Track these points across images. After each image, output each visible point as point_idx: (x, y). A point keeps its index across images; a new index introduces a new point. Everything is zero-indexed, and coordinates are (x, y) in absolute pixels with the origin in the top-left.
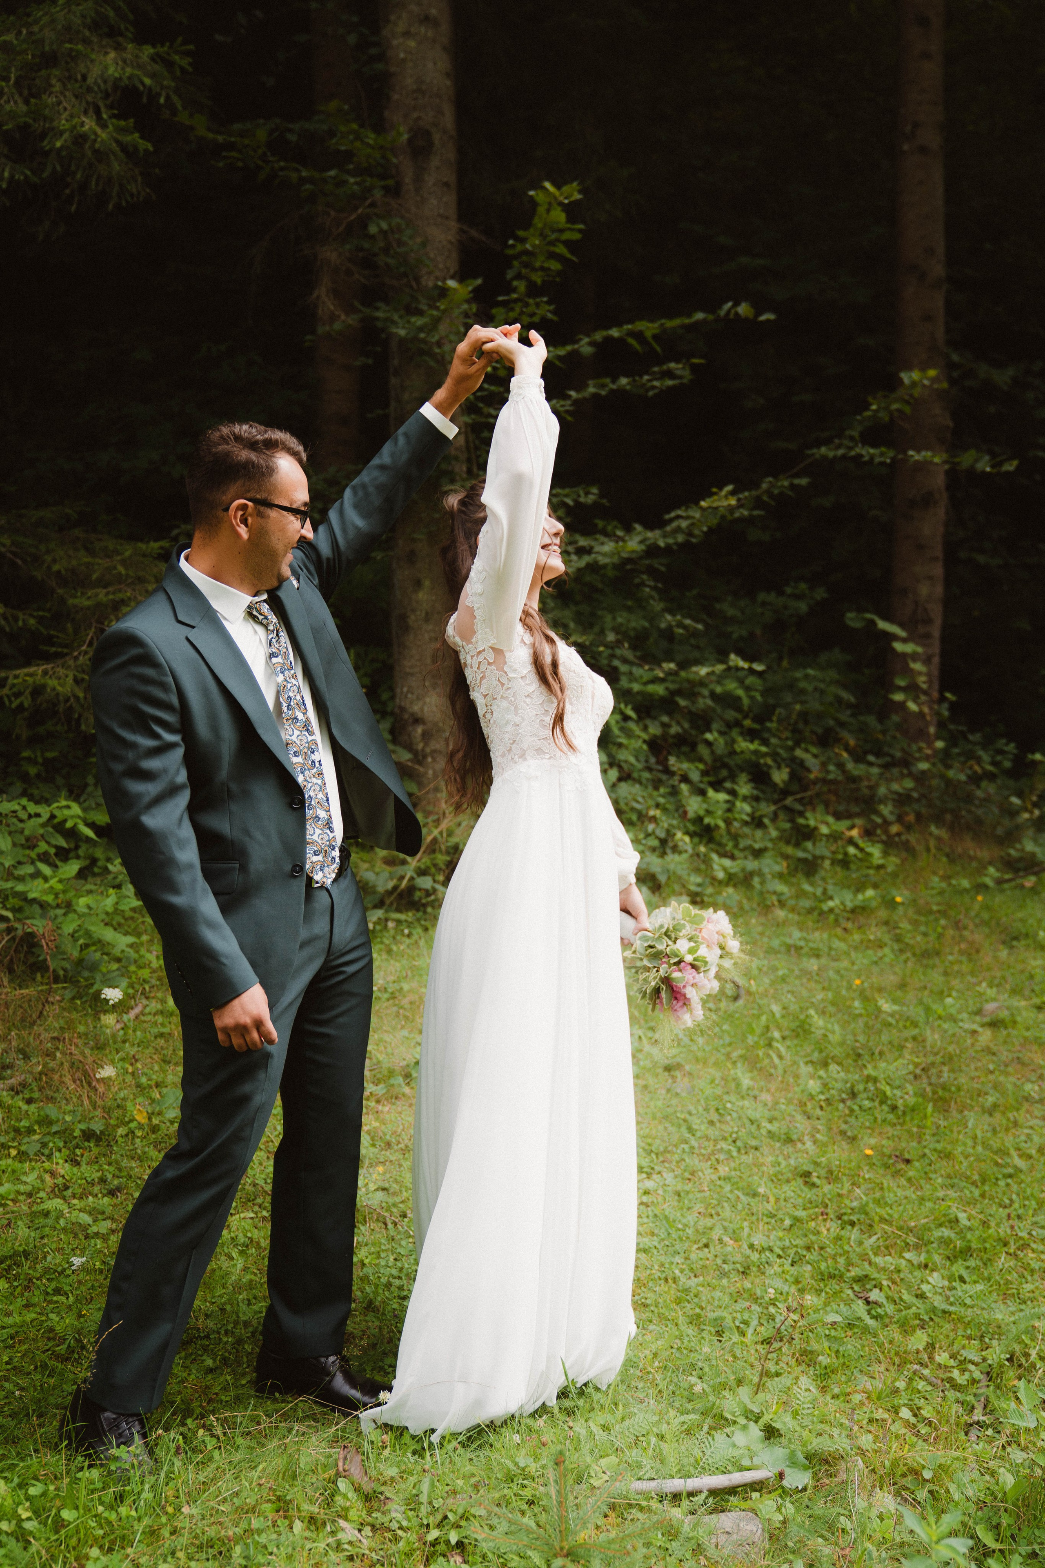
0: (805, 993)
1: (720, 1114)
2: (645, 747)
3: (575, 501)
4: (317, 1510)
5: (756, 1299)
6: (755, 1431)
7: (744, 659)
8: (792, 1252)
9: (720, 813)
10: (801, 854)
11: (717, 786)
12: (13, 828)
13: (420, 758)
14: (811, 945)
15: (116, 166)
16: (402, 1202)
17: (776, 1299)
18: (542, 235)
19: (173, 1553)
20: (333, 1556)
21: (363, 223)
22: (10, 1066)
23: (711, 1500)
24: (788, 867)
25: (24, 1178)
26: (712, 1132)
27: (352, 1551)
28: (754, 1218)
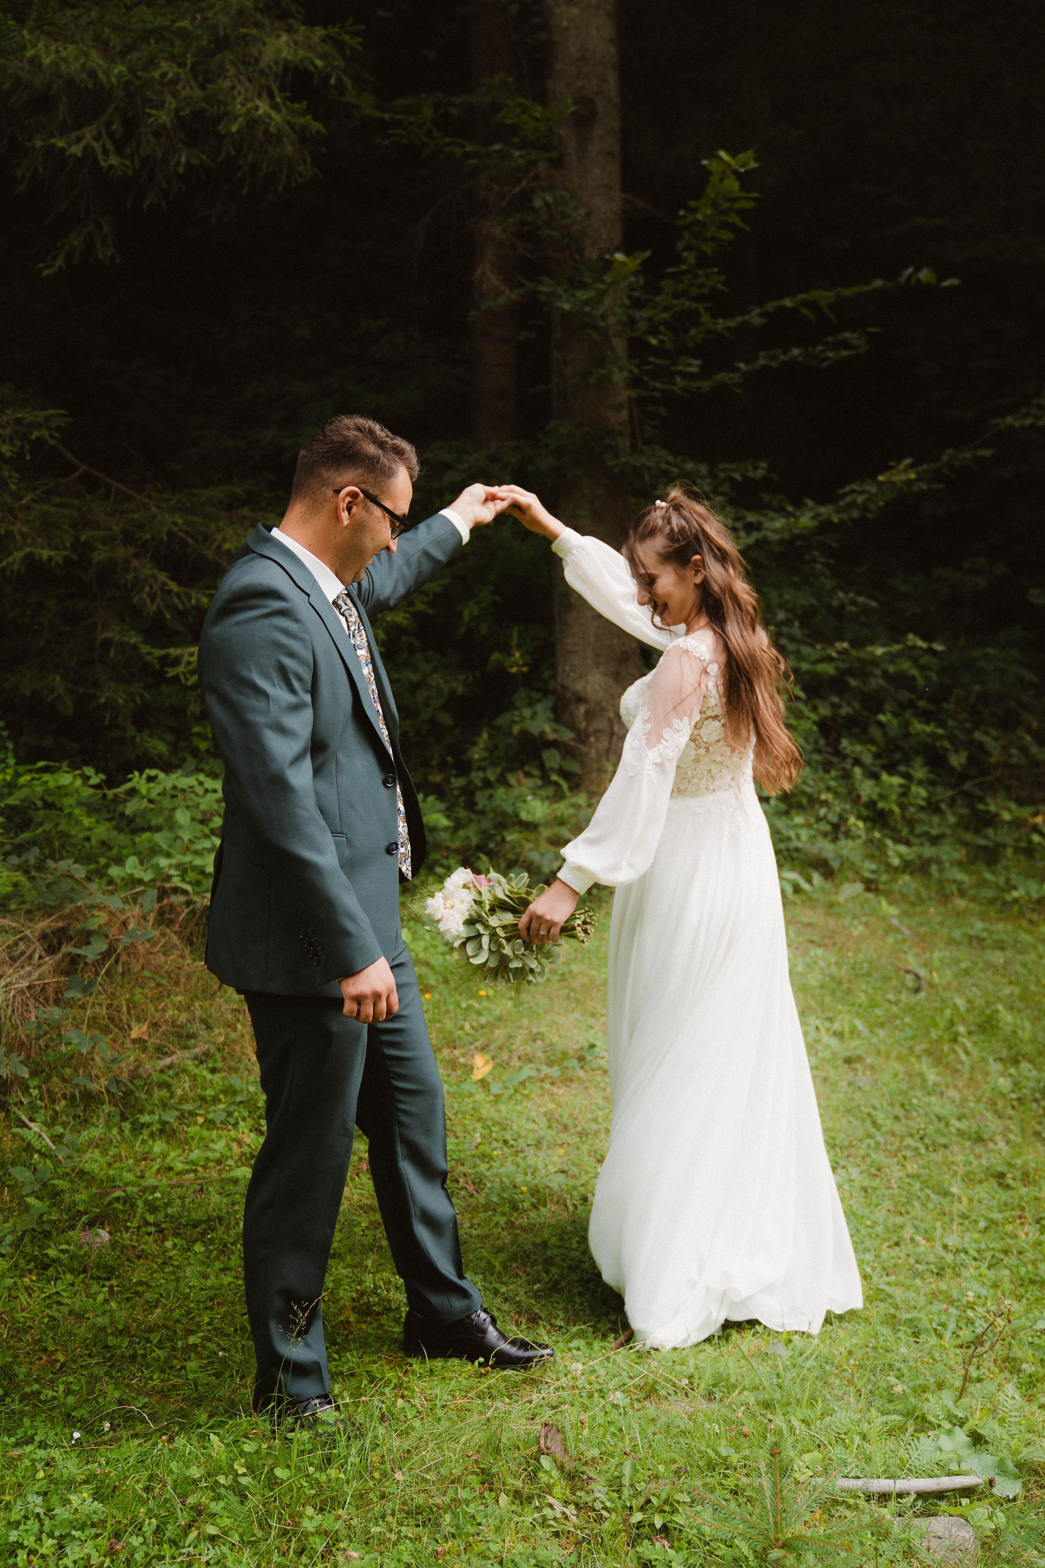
0: (990, 987)
1: (905, 1110)
2: (815, 728)
3: (744, 476)
4: (521, 1485)
5: (952, 1302)
6: (961, 1436)
7: (924, 638)
8: (988, 1255)
9: (894, 797)
10: (981, 842)
11: (891, 769)
12: (190, 803)
13: (583, 737)
14: (995, 936)
15: (289, 149)
16: (583, 1185)
17: (974, 1303)
18: (715, 205)
19: (383, 1517)
20: (540, 1531)
21: (525, 197)
22: (193, 1036)
23: (920, 1503)
24: (968, 854)
25: (212, 1146)
26: (897, 1128)
27: (559, 1528)
28: (946, 1219)
